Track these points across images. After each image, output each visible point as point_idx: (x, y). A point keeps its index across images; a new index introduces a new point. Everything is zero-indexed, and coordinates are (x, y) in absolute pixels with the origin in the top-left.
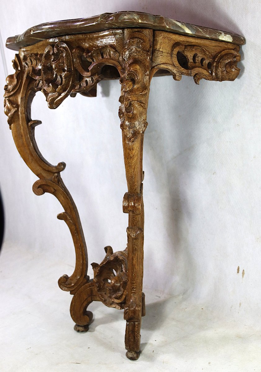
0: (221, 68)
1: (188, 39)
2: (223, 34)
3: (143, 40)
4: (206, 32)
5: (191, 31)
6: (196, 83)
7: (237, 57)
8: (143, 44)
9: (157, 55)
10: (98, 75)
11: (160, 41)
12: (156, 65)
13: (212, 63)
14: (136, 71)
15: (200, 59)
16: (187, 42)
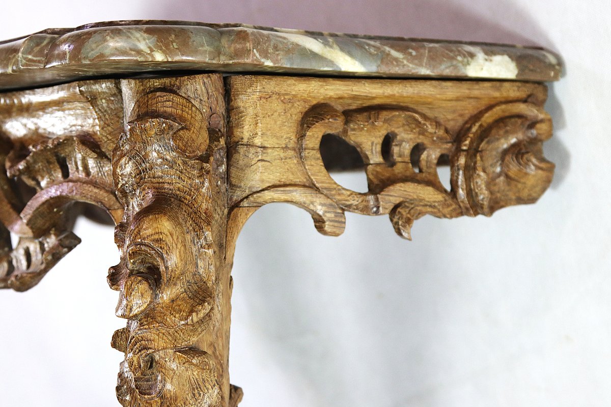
0: (484, 171)
1: (355, 88)
2: (481, 56)
3: (180, 119)
4: (418, 59)
5: (362, 63)
6: (399, 233)
7: (538, 126)
8: (181, 139)
9: (246, 160)
10: (57, 235)
11: (251, 111)
12: (247, 197)
13: (453, 157)
14: (159, 241)
15: (407, 148)
16: (355, 98)
